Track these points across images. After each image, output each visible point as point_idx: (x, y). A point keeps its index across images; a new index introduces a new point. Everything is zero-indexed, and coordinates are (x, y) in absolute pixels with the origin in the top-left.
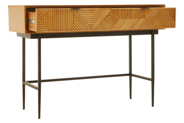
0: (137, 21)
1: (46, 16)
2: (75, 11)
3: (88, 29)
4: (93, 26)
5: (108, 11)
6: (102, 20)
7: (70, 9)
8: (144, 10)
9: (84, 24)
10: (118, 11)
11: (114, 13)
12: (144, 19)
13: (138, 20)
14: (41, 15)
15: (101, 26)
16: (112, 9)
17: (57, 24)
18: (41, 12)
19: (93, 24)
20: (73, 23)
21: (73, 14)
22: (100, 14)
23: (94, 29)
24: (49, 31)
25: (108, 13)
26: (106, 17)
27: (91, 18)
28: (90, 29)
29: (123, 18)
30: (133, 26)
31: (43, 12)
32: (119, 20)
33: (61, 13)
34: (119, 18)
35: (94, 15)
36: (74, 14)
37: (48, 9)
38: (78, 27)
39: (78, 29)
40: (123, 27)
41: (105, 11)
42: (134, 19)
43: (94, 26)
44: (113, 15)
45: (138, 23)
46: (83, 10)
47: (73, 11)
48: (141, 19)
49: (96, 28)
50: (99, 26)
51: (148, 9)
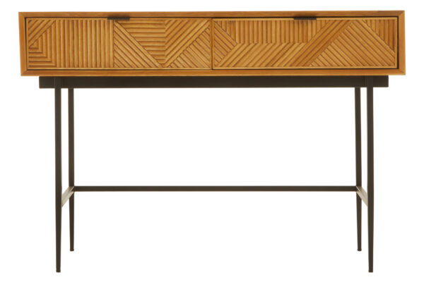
1: (48, 35)
2: (117, 25)
3: (151, 64)
4: (164, 58)
5: (203, 24)
6: (188, 44)
7: (106, 19)
8: (305, 24)
9: (141, 54)
10: (232, 26)
11: (220, 30)
12: (303, 44)
13: (288, 46)
14: (36, 31)
15: (185, 59)
16: (214, 19)
17: (73, 51)
18: (36, 25)
19: (163, 53)
20: (114, 51)
21: (114, 31)
22: (181, 32)
23: (168, 64)
24: (56, 66)
25: (203, 29)
26: (198, 37)
27: (161, 40)
28: (157, 64)
29: (244, 43)
30: (274, 60)
31: (42, 25)
32: (234, 46)
33: (84, 28)
34: (234, 40)
35: (167, 33)
36: (116, 30)
37: (53, 20)
38: (126, 59)
39: (126, 65)
40: (246, 63)
41: (195, 25)
42: (278, 45)
43: (167, 59)
44: (218, 34)
45: (287, 54)
46: (139, 22)
47: (114, 25)
48: (297, 44)
49: (173, 62)
50: (179, 59)
51: (314, 22)
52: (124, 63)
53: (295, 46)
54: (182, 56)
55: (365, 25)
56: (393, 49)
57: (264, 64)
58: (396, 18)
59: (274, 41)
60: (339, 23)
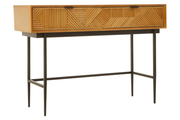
0: (127, 20)
1: (42, 15)
2: (68, 11)
3: (81, 27)
4: (85, 24)
5: (100, 10)
6: (94, 18)
7: (64, 8)
8: (134, 10)
9: (77, 23)
10: (110, 11)
11: (105, 12)
12: (133, 17)
13: (128, 18)
14: (37, 14)
15: (93, 24)
16: (104, 8)
17: (52, 22)
18: (37, 11)
19: (85, 22)
20: (67, 21)
21: (67, 13)
22: (92, 13)
23: (87, 27)
24: (45, 28)
25: (99, 12)
26: (98, 15)
27: (84, 16)
28: (83, 26)
29: (114, 17)
30: (123, 24)
31: (39, 11)
32: (110, 19)
33: (56, 12)
34: (110, 16)
35: (87, 14)
36: (68, 13)
37: (44, 9)
38: (72, 25)
39: (71, 27)
40: (114, 25)
41: (97, 10)
42: (125, 18)
43: (87, 24)
44: (105, 14)
45: (128, 21)
46: (77, 9)
47: (67, 11)
48: (131, 17)
49: (89, 26)
50: (91, 24)
51: (137, 8)
52: (71, 26)
53: (130, 18)
54: (92, 23)
55: (153, 10)
56: (162, 19)
57: (120, 26)
58: (163, 7)
59: (124, 16)
60: (145, 9)
